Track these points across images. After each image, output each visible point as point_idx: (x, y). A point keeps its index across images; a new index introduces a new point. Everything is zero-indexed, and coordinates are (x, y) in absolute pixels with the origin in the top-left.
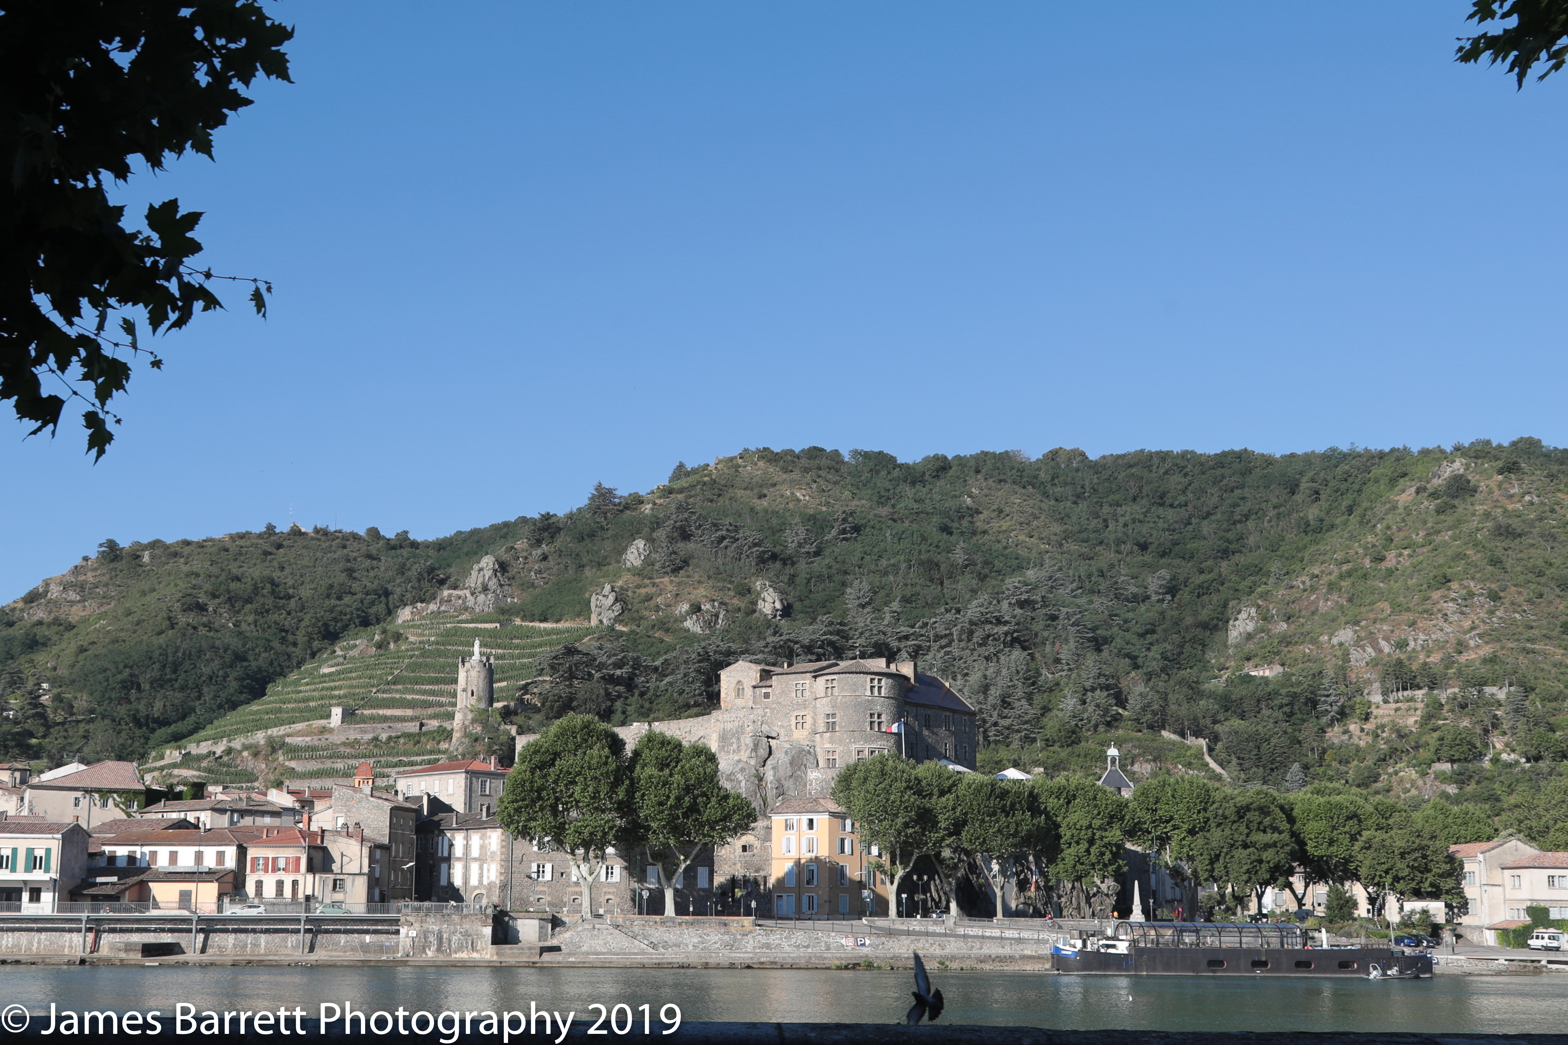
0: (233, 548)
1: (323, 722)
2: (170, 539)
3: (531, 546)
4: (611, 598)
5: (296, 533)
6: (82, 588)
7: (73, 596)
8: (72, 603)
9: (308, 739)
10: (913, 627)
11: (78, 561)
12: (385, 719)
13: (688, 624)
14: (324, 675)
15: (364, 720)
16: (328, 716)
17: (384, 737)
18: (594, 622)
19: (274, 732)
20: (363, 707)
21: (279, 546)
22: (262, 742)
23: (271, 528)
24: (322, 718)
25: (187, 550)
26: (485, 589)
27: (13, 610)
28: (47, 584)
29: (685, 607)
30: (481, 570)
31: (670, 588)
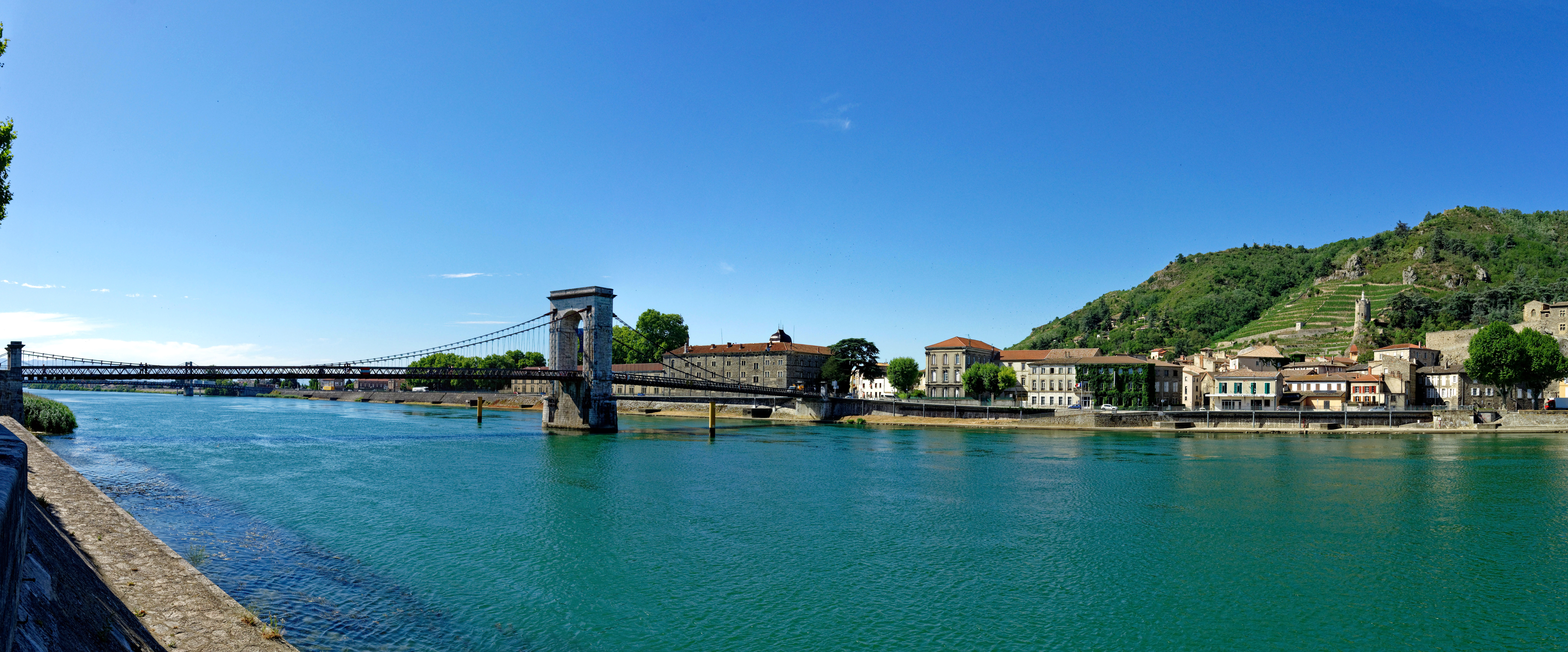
0: (1231, 255)
1: (1293, 329)
2: (1204, 253)
3: (1371, 250)
4: (1412, 273)
5: (1256, 247)
6: (1172, 276)
7: (1168, 279)
8: (1168, 282)
9: (1287, 336)
10: (1546, 286)
11: (1168, 264)
12: (1319, 327)
13: (1447, 284)
14: (1287, 309)
15: (1310, 327)
16: (1295, 326)
17: (1320, 335)
18: (1405, 283)
19: (1273, 333)
20: (1309, 321)
21: (1250, 254)
22: (1267, 337)
23: (1245, 247)
24: (1291, 326)
25: (1212, 257)
26: (1354, 269)
27: (1144, 286)
28: (1156, 274)
29: (1445, 277)
30: (1351, 261)
31: (1437, 268)
